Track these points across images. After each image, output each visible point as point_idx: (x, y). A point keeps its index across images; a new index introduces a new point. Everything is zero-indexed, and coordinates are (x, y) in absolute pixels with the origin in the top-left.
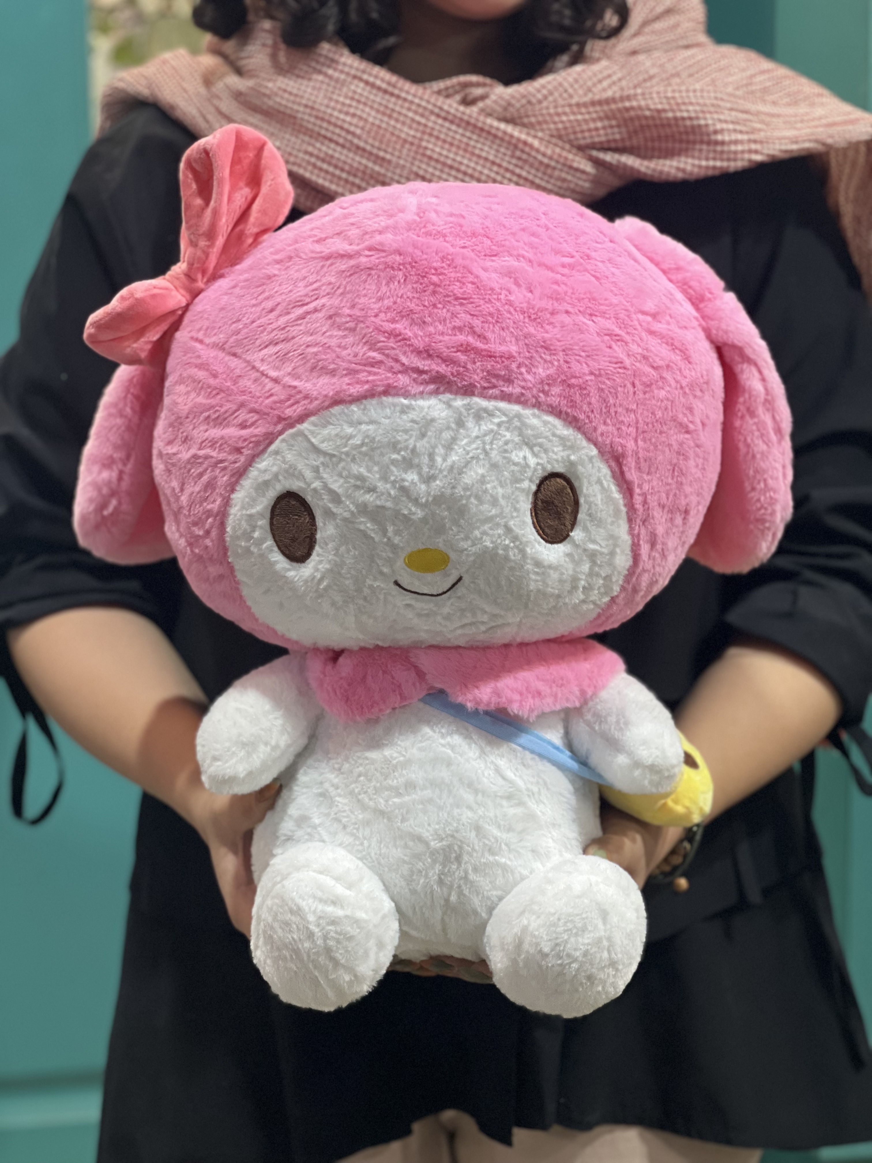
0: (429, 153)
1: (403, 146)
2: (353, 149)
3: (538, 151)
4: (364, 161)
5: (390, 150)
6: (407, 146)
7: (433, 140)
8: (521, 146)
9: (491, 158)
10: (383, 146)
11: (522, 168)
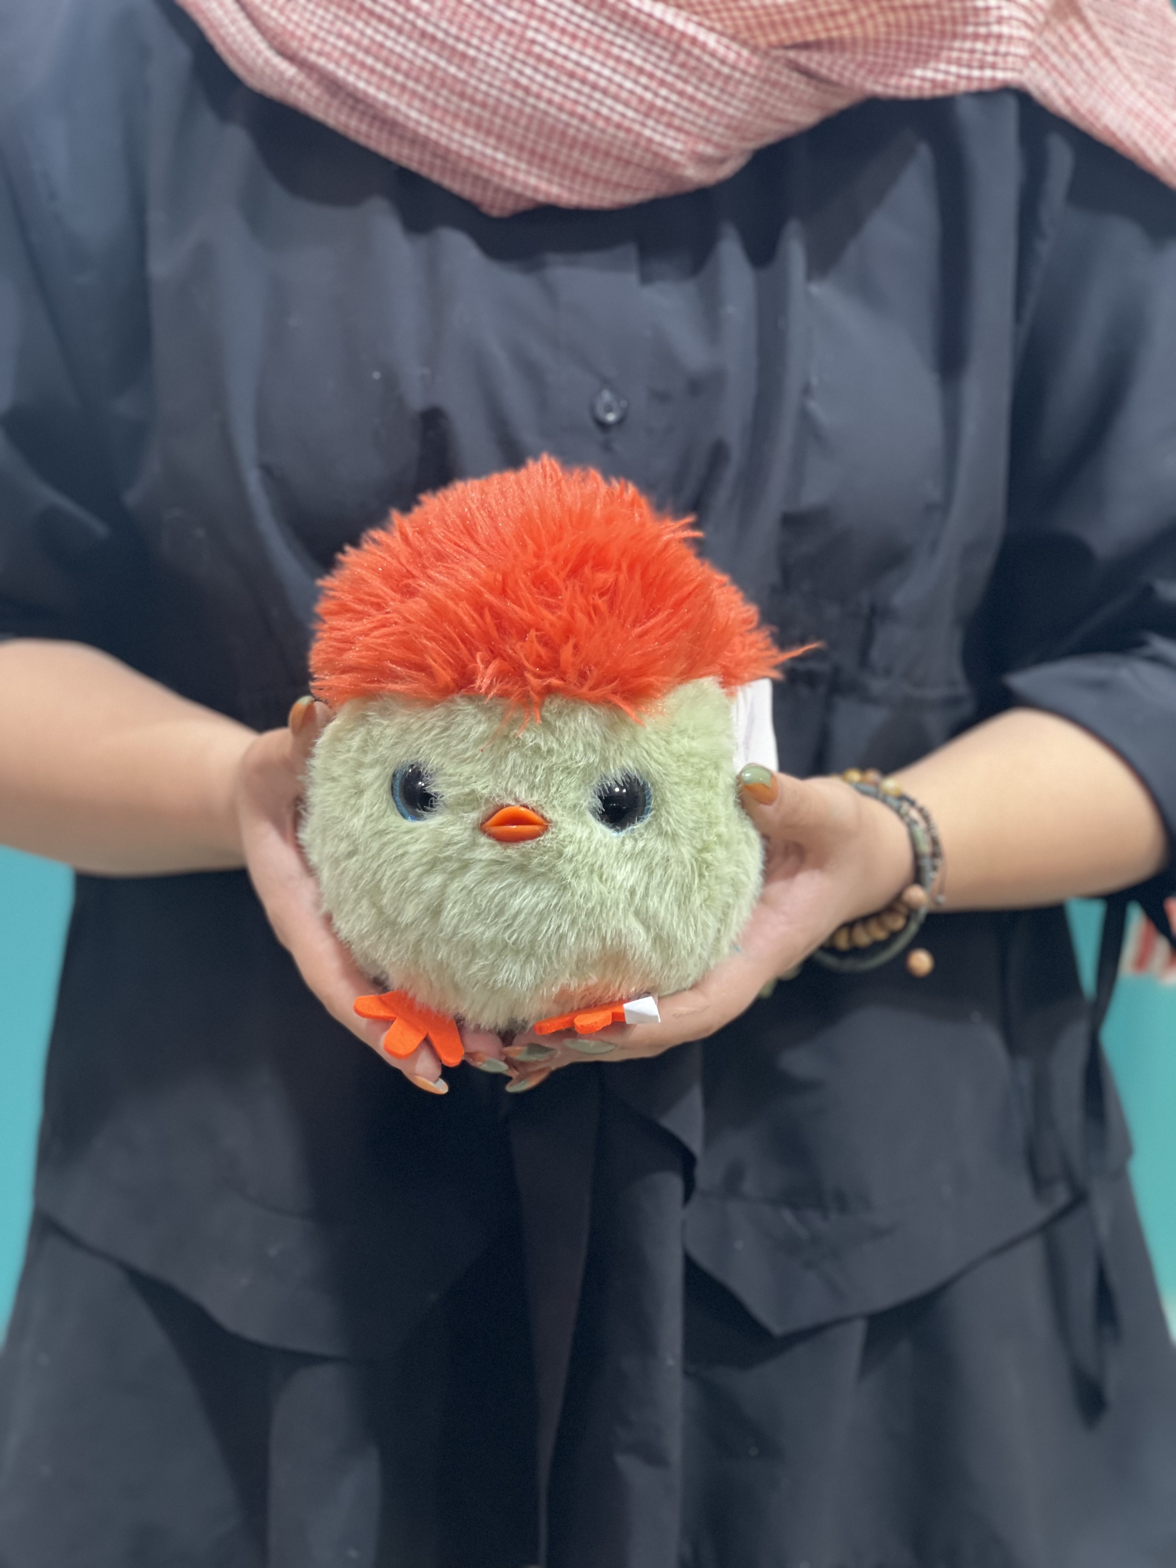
0: (537, 49)
1: (495, 37)
2: (416, 35)
3: (713, 54)
4: (432, 57)
5: (475, 41)
6: (503, 36)
7: (545, 28)
8: (686, 45)
9: (637, 61)
10: (464, 35)
11: (686, 81)
